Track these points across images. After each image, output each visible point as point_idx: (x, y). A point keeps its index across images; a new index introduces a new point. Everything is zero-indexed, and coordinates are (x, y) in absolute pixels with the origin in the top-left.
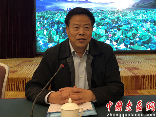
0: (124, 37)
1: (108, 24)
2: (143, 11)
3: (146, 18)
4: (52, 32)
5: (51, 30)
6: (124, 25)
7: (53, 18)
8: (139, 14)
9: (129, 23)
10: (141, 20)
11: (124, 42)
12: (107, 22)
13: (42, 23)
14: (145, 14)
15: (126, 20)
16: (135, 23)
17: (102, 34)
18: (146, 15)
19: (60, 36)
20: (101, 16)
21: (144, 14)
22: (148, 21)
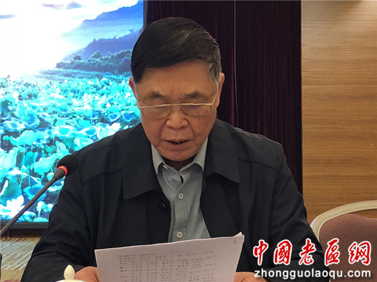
0: (24, 175)
2: (97, 82)
3: (104, 107)
6: (25, 130)
8: (82, 94)
9: (43, 125)
10: (89, 114)
14: (102, 95)
15: (35, 111)
16: (67, 124)
18: (104, 96)
21: (100, 92)
22: (113, 118)
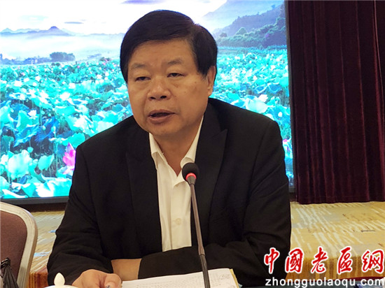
2: (244, 57)
3: (251, 79)
10: (237, 87)
14: (249, 69)
18: (251, 70)
20: (103, 78)
21: (247, 66)
22: (260, 90)
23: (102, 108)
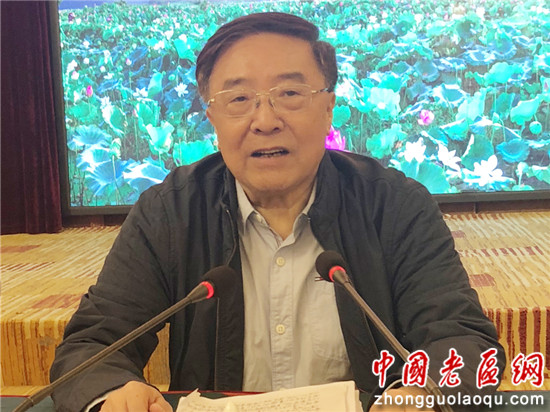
1: (415, 61)
4: (138, 106)
5: (134, 99)
7: (142, 41)
11: (496, 151)
12: (408, 49)
13: (91, 64)
17: (384, 112)
19: (175, 127)
20: (379, 21)
23: (377, 67)
